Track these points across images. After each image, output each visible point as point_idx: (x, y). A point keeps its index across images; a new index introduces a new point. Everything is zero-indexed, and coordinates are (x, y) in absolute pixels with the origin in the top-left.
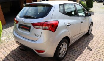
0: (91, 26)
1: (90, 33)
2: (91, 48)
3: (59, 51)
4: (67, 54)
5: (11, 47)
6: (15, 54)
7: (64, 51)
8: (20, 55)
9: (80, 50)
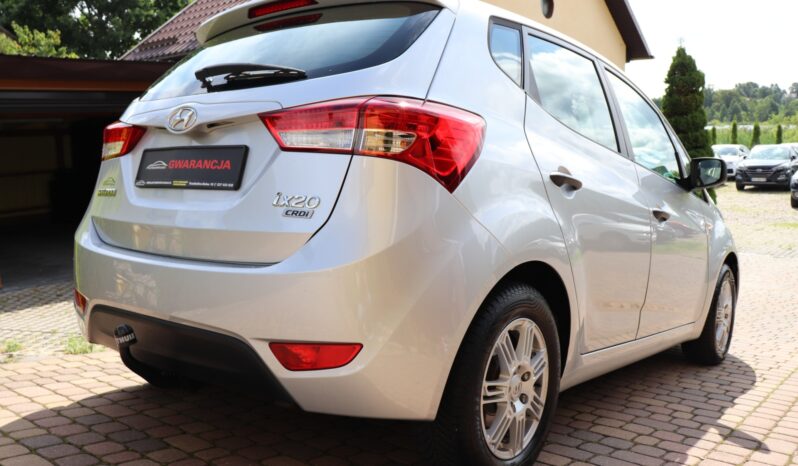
0: (727, 286)
1: (720, 349)
2: (759, 438)
3: (486, 384)
4: (540, 458)
5: (33, 391)
6: (64, 433)
7: (523, 398)
8: (107, 438)
9: (652, 441)
